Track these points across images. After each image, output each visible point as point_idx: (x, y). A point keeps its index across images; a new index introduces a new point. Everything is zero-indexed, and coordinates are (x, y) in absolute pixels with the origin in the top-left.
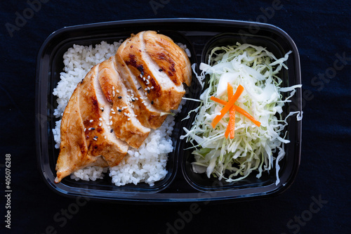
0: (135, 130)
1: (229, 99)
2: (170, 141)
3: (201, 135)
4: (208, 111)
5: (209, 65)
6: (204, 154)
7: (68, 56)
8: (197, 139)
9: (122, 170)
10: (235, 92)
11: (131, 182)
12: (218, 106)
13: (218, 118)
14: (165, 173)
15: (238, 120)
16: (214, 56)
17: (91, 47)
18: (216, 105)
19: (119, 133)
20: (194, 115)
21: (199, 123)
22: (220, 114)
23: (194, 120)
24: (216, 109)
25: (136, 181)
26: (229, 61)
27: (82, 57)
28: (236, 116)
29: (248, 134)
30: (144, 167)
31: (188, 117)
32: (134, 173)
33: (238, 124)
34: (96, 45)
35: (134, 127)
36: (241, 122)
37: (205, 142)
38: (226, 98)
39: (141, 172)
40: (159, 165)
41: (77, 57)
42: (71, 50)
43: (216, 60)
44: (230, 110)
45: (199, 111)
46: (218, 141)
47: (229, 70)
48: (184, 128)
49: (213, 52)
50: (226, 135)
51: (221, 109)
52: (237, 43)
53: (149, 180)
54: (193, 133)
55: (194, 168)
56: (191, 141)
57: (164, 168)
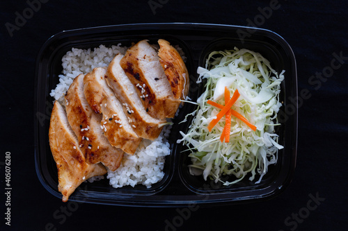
0: (128, 135)
1: (226, 103)
2: (168, 144)
3: (197, 138)
4: (205, 114)
5: (206, 70)
6: (201, 157)
7: (67, 59)
8: (194, 142)
9: (119, 172)
10: (231, 96)
11: (128, 184)
12: (215, 110)
13: (214, 122)
14: (162, 175)
15: (234, 124)
16: (211, 60)
17: (89, 50)
18: (212, 109)
19: (113, 141)
20: (191, 118)
21: (196, 127)
22: (216, 118)
23: (191, 123)
24: (212, 113)
25: (133, 183)
26: (227, 65)
27: (80, 60)
28: (232, 120)
29: (243, 138)
30: (141, 170)
31: (185, 120)
32: (132, 175)
33: (233, 128)
34: (95, 49)
35: (127, 133)
36: (237, 126)
37: (200, 146)
38: (223, 103)
39: (138, 175)
40: (156, 168)
41: (75, 60)
42: (69, 54)
43: (213, 64)
44: (227, 113)
45: (196, 114)
46: (214, 145)
47: (226, 74)
48: (181, 132)
49: (210, 56)
50: (222, 139)
51: (217, 113)
52: (235, 48)
53: (147, 183)
54: (190, 136)
55: (190, 171)
56: (188, 145)
57: (161, 171)
